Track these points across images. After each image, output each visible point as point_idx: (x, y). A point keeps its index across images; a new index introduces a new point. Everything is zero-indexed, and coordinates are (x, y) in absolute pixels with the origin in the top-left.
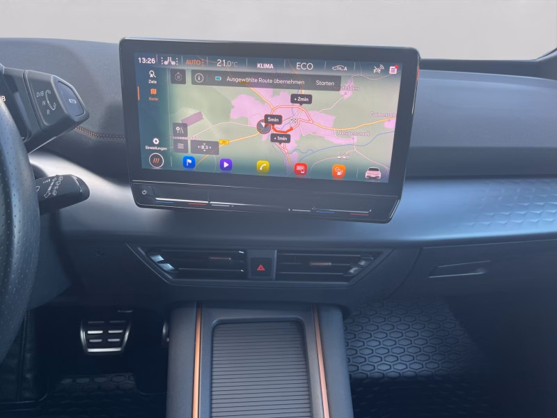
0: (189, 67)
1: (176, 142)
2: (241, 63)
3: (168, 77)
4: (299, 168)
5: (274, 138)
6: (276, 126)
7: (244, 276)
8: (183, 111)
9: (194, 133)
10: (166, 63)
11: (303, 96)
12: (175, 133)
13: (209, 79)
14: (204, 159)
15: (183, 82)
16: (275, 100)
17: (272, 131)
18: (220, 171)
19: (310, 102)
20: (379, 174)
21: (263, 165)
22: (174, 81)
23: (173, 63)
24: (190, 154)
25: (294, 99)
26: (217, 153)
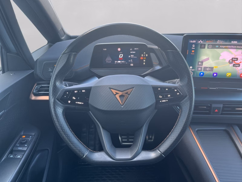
0: (207, 43)
1: (198, 67)
2: (226, 41)
3: (199, 46)
5: (234, 65)
6: (235, 61)
7: (209, 114)
8: (203, 57)
9: (205, 64)
10: (199, 42)
12: (198, 65)
13: (214, 47)
14: (207, 73)
15: (204, 48)
16: (236, 53)
17: (234, 63)
22: (201, 48)
23: (202, 42)
24: (202, 71)
26: (212, 71)
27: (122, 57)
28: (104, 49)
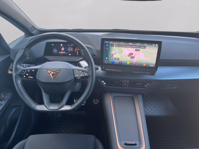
0: (115, 43)
1: (111, 58)
2: (126, 43)
3: (111, 45)
4: (136, 64)
5: (131, 58)
6: (132, 55)
7: (121, 86)
8: (113, 52)
9: (115, 56)
10: (110, 43)
11: (138, 50)
12: (111, 56)
13: (119, 46)
14: (116, 62)
15: (113, 46)
16: (132, 50)
17: (131, 56)
18: (119, 64)
19: (139, 51)
20: (153, 65)
21: (128, 63)
22: (111, 46)
23: (112, 43)
24: (113, 60)
25: (136, 50)
26: (119, 60)
27: (63, 50)
28: (52, 45)
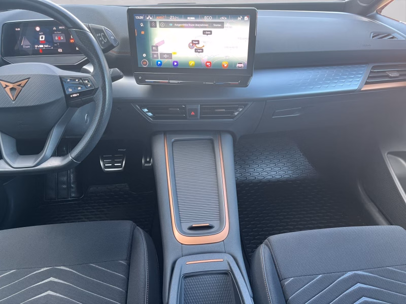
0: (158, 20)
1: (153, 54)
2: (181, 17)
3: (149, 25)
4: (208, 64)
5: (196, 51)
6: (197, 45)
7: (185, 118)
8: (156, 40)
10: (148, 18)
13: (167, 25)
14: (166, 62)
18: (173, 67)
19: (211, 34)
20: (242, 65)
21: (192, 63)
23: (151, 18)
24: (159, 59)
25: (204, 32)
26: (171, 58)
28: (17, 29)
